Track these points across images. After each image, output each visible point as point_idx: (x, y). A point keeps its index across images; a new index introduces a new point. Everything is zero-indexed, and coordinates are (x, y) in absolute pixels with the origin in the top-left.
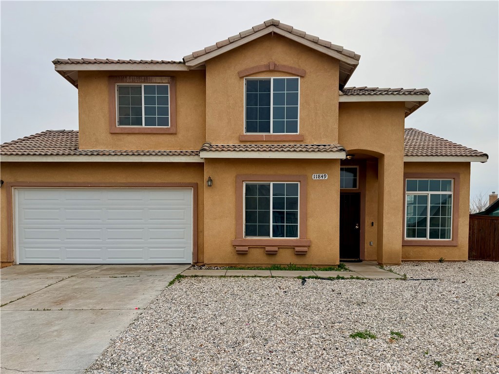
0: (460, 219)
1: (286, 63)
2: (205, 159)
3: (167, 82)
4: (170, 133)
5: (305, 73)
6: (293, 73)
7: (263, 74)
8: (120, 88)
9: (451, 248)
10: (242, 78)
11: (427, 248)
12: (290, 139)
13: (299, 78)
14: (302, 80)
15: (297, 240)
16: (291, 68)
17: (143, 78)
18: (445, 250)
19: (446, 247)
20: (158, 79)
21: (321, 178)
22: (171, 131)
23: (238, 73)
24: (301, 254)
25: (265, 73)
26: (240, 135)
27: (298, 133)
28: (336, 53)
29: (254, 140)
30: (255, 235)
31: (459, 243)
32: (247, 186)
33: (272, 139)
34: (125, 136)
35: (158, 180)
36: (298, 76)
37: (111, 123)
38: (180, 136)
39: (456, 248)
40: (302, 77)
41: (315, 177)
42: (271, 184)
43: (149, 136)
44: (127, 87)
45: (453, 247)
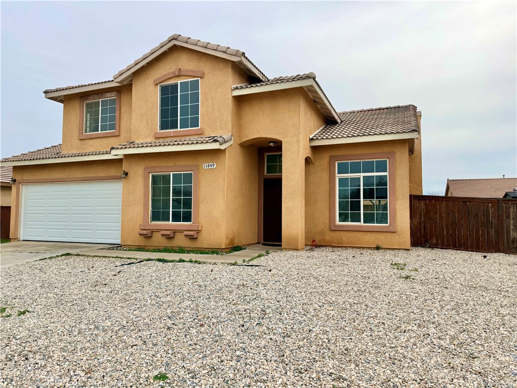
0: (398, 202)
1: (189, 68)
2: (124, 155)
3: (114, 95)
4: (115, 135)
5: (204, 74)
6: (194, 75)
7: (172, 80)
8: (87, 104)
9: (388, 234)
10: (156, 85)
11: (361, 234)
12: (192, 133)
13: (199, 79)
14: (202, 80)
15: (190, 225)
16: (192, 71)
17: (100, 95)
18: (382, 237)
19: (383, 233)
20: (109, 94)
21: (210, 167)
22: (116, 134)
23: (154, 81)
24: (192, 238)
25: (174, 78)
26: (155, 133)
27: (199, 128)
28: (222, 53)
29: (164, 136)
30: (159, 220)
31: (398, 228)
32: (153, 177)
33: (178, 135)
34: (88, 141)
35: (102, 175)
36: (199, 77)
37: (81, 132)
38: (122, 137)
39: (395, 234)
40: (201, 78)
41: (205, 166)
42: (171, 174)
43: (102, 139)
44: (92, 104)
45: (391, 233)
